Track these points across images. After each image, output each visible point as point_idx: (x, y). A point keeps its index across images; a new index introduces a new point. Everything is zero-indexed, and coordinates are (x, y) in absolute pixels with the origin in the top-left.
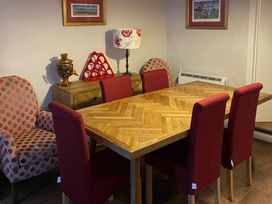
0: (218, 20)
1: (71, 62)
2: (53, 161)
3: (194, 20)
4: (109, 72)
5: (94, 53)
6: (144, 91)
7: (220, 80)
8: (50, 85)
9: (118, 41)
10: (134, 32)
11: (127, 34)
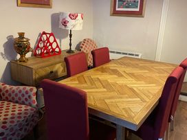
0: (138, 10)
1: (28, 40)
2: (26, 129)
3: (117, 9)
4: (57, 50)
5: (44, 33)
6: (94, 66)
7: (137, 55)
8: (7, 61)
9: (65, 23)
10: (79, 15)
11: (73, 17)
